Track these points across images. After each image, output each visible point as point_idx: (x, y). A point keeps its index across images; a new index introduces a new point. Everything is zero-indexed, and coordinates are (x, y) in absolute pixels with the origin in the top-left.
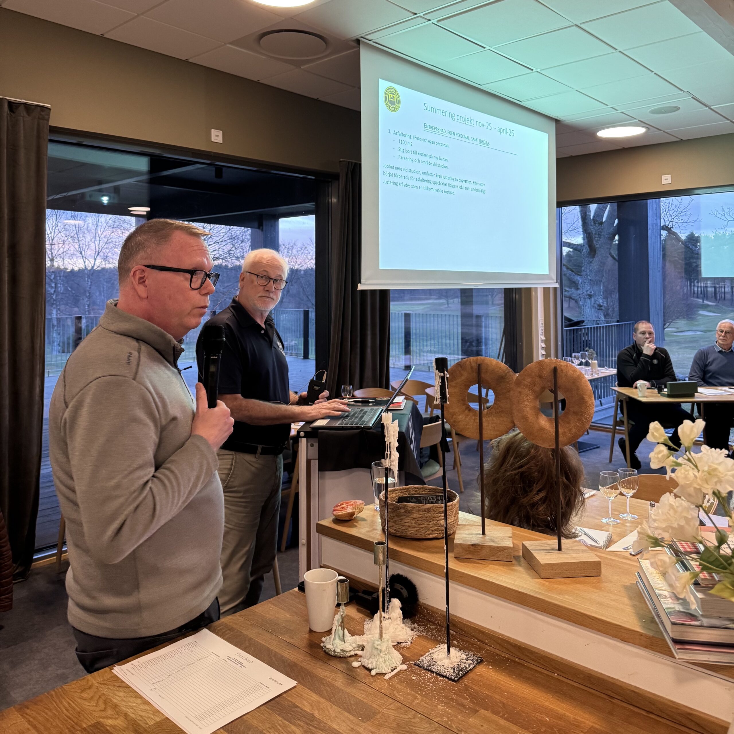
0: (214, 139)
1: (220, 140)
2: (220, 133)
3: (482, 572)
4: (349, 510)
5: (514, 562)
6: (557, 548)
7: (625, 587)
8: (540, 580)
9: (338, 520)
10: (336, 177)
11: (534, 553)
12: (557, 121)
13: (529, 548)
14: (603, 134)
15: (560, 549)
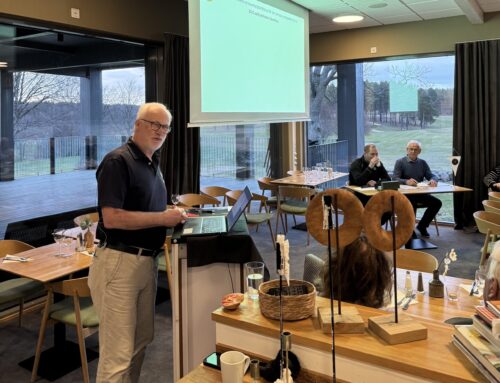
0: (73, 15)
1: (78, 16)
2: (78, 11)
3: (348, 344)
4: (235, 302)
5: (366, 333)
6: (394, 320)
7: (447, 346)
8: (391, 347)
9: (228, 310)
10: (161, 45)
11: (381, 326)
12: (310, 11)
13: (376, 322)
14: (337, 20)
15: (396, 321)
